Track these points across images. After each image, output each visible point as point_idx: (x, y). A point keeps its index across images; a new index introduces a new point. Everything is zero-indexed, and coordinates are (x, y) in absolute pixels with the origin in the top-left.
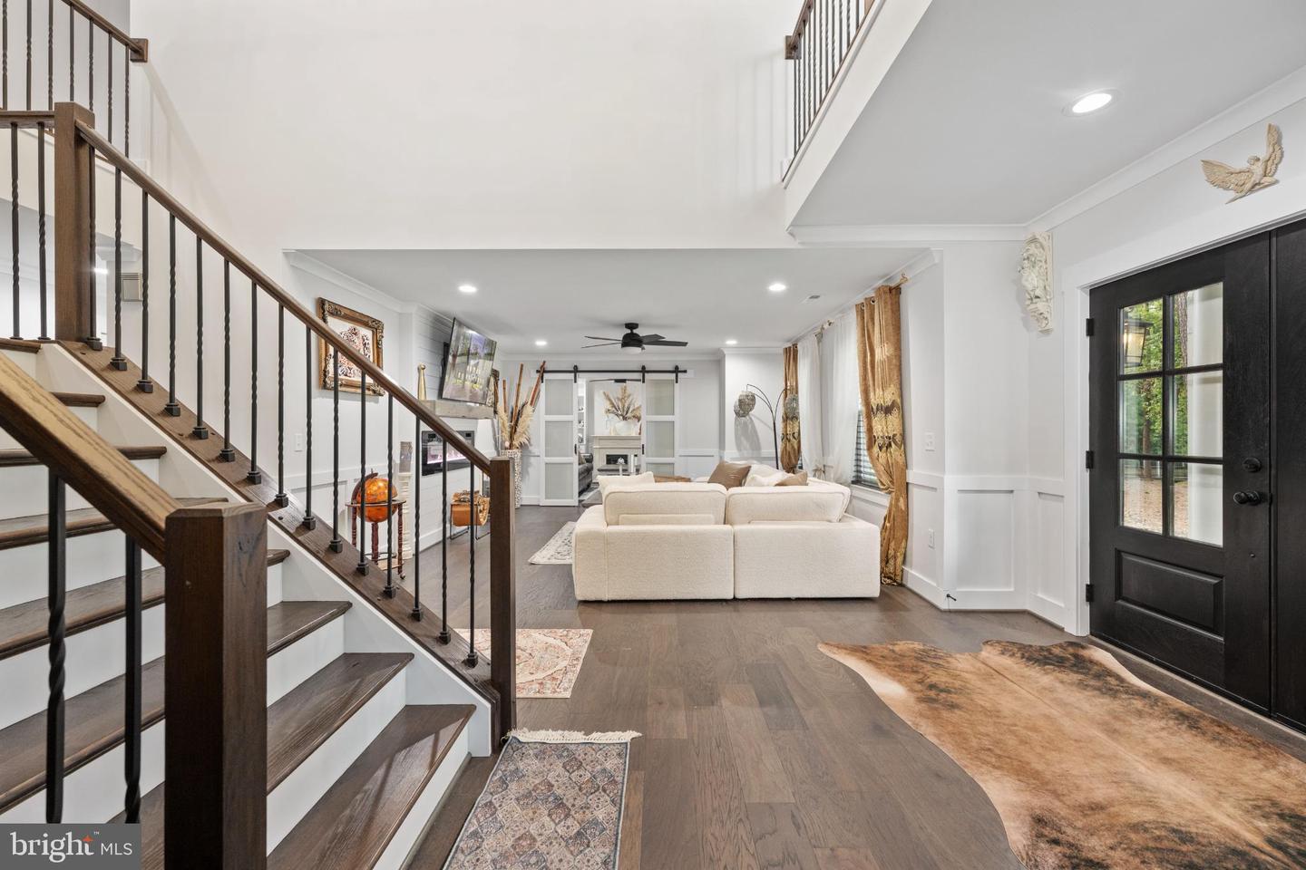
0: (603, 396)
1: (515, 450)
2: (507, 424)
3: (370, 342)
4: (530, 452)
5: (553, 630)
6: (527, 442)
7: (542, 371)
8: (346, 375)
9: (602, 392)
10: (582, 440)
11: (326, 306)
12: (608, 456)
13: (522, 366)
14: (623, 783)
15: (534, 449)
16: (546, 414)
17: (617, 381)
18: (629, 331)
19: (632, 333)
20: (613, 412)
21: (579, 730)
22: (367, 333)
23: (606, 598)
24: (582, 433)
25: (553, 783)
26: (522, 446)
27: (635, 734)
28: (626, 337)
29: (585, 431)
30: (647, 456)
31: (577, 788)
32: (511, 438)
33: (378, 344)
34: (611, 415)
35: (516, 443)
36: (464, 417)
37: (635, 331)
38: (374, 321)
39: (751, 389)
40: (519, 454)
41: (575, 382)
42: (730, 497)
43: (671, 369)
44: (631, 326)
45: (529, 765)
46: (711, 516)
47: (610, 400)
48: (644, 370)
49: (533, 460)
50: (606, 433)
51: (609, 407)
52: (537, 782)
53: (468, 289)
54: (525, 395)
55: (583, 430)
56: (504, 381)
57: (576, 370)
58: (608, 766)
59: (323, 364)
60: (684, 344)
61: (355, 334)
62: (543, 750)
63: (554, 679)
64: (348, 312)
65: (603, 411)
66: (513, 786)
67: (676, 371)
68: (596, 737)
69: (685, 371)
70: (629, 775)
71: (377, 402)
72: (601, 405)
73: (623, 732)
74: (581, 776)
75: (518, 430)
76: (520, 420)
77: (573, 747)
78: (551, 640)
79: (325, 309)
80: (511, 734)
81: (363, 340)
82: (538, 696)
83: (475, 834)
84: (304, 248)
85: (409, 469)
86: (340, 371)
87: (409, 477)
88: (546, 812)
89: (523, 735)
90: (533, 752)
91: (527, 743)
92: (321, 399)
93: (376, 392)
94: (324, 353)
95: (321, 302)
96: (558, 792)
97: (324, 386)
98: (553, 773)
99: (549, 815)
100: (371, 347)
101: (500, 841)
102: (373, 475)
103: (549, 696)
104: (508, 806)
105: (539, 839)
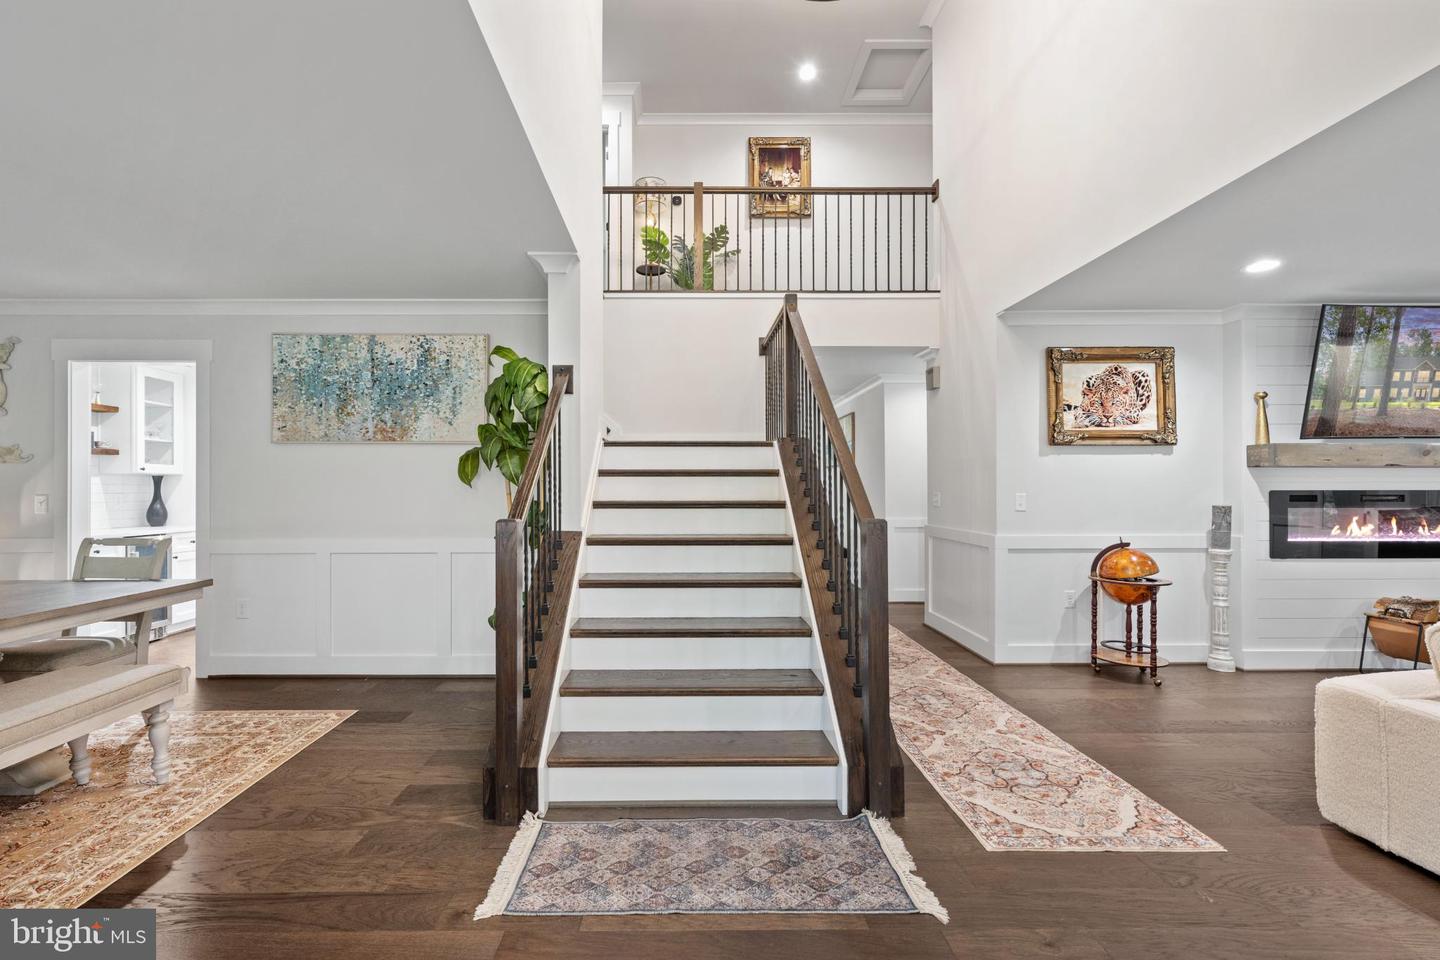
3: (1151, 377)
5: (1162, 811)
8: (1099, 425)
11: (1056, 354)
14: (839, 910)
21: (918, 865)
22: (1149, 369)
23: (1383, 843)
25: (820, 859)
27: (943, 915)
31: (817, 876)
33: (1165, 378)
38: (1154, 349)
45: (840, 840)
52: (817, 849)
53: (1262, 265)
58: (865, 896)
59: (1053, 418)
61: (1119, 374)
62: (870, 845)
63: (1022, 832)
64: (1098, 352)
66: (805, 836)
68: (914, 883)
70: (853, 915)
71: (1167, 452)
73: (942, 905)
74: (837, 876)
77: (885, 865)
78: (1126, 815)
79: (1054, 360)
80: (866, 812)
81: (1136, 378)
82: (970, 826)
83: (743, 825)
84: (1008, 306)
85: (1226, 545)
86: (1086, 422)
87: (1228, 557)
88: (773, 859)
89: (880, 827)
90: (860, 838)
91: (873, 832)
92: (1052, 457)
93: (1161, 439)
94: (1056, 405)
95: (1050, 352)
96: (807, 864)
97: (1053, 442)
98: (833, 857)
99: (771, 861)
100: (1153, 384)
101: (737, 840)
102: (1123, 545)
103: (977, 834)
104: (775, 838)
105: (742, 860)
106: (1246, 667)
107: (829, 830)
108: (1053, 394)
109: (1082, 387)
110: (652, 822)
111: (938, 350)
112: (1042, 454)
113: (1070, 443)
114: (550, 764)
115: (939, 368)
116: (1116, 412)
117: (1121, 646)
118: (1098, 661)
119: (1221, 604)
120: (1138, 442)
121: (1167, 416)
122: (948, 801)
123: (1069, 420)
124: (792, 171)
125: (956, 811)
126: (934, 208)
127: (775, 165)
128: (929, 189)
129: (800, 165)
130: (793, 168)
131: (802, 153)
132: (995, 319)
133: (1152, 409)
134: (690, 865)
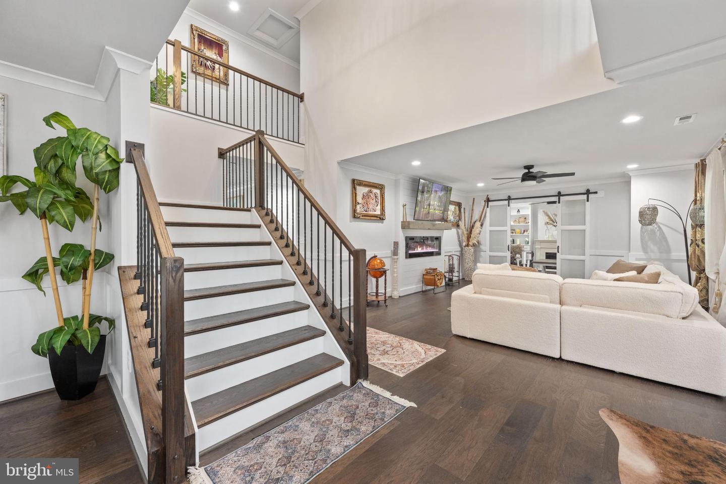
0: (543, 214)
1: (470, 248)
2: (465, 232)
3: (379, 195)
4: (480, 248)
5: (426, 345)
6: (476, 243)
7: (488, 200)
8: (366, 211)
9: (542, 210)
10: (528, 243)
11: (355, 182)
12: (546, 253)
13: (474, 199)
14: (385, 422)
15: (482, 247)
16: (490, 226)
17: (549, 203)
18: (527, 171)
19: (529, 172)
20: (551, 224)
21: (390, 392)
22: (378, 191)
23: (468, 336)
24: (528, 238)
25: (359, 407)
26: (474, 245)
27: (413, 405)
28: (524, 175)
29: (530, 236)
30: (562, 254)
31: (366, 414)
32: (468, 240)
33: (382, 196)
34: (549, 226)
35: (471, 243)
36: (429, 229)
37: (531, 170)
38: (380, 185)
39: (652, 203)
40: (472, 250)
41: (509, 206)
42: (563, 284)
43: (584, 191)
44: (529, 167)
45: (358, 396)
46: (547, 297)
47: (548, 216)
48: (559, 195)
49: (482, 253)
50: (545, 238)
51: (548, 220)
52: (354, 404)
53: (416, 163)
54: (476, 216)
55: (529, 235)
56: (464, 209)
57: (509, 199)
58: (388, 412)
59: (354, 208)
60: (573, 174)
61: (371, 192)
62: (370, 393)
63: (403, 366)
64: (365, 183)
65: (544, 223)
66: (345, 401)
67: (588, 192)
68: (396, 399)
69: (596, 193)
70: (391, 421)
71: (383, 223)
72: (542, 219)
73: (409, 401)
74: (372, 410)
75: (472, 236)
76: (473, 230)
77: (381, 397)
78: (420, 349)
79: (355, 183)
80: (360, 381)
81: (375, 194)
82: (389, 371)
83: (317, 410)
84: (343, 159)
85: (397, 255)
86: (363, 210)
87: (397, 259)
88: (345, 416)
89: (366, 384)
90: (364, 392)
91: (366, 388)
92: (354, 223)
93: (381, 218)
94: (355, 203)
95: (353, 181)
96: (358, 411)
97: (354, 217)
98: (363, 404)
99: (345, 418)
100: (379, 198)
101: (322, 417)
102: (375, 257)
103: (394, 373)
104: (336, 407)
105: (333, 424)
106: (401, 295)
107: (351, 394)
108: (354, 197)
109: (361, 196)
110: (273, 431)
111: (303, 171)
112: (350, 222)
113: (359, 218)
114: (199, 427)
115: (304, 180)
116: (371, 206)
117: (374, 294)
118: (368, 301)
119: (396, 275)
120: (376, 218)
121: (383, 209)
122: (375, 365)
123: (359, 209)
124: (218, 56)
125: (380, 368)
126: (301, 105)
127: (208, 48)
128: (298, 95)
129: (222, 54)
130: (219, 55)
131: (224, 48)
132: (336, 164)
133: (379, 207)
134: (315, 439)
